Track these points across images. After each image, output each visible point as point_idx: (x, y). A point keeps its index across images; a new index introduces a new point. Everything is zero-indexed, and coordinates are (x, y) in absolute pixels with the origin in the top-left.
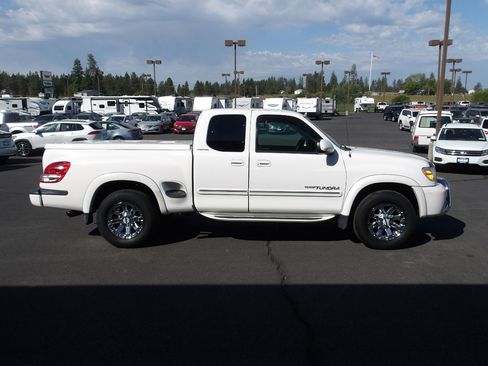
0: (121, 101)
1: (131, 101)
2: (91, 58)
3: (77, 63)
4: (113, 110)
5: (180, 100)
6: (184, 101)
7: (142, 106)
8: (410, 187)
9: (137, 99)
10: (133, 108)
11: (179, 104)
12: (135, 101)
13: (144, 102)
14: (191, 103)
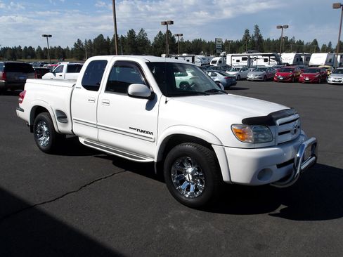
0: (251, 57)
1: (259, 57)
2: (257, 27)
3: (247, 31)
4: (245, 63)
5: (300, 56)
6: (303, 57)
7: (266, 60)
8: (211, 144)
9: (263, 55)
10: (260, 62)
11: (298, 60)
12: (261, 57)
13: (267, 57)
14: (308, 59)
